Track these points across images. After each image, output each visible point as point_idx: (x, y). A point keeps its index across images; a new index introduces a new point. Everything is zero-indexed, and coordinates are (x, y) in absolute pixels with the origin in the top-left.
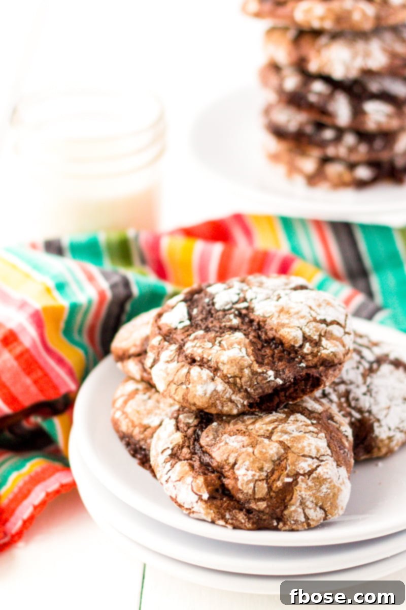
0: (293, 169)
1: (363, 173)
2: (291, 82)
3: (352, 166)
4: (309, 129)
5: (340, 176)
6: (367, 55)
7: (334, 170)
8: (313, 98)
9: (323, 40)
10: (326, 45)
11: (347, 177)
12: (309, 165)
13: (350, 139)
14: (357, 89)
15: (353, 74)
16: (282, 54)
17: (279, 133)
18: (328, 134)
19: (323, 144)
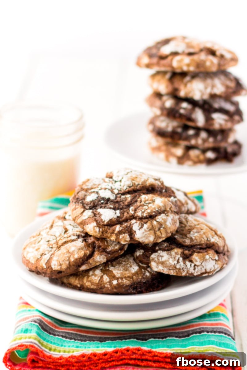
0: (169, 155)
1: (210, 155)
2: (169, 103)
3: (204, 151)
4: (179, 130)
5: (198, 157)
6: (213, 86)
7: (194, 153)
8: (182, 111)
9: (188, 78)
10: (190, 81)
11: (202, 157)
12: (179, 152)
13: (203, 135)
14: (206, 107)
15: (206, 97)
16: (163, 87)
17: (161, 133)
18: (191, 132)
19: (188, 138)
